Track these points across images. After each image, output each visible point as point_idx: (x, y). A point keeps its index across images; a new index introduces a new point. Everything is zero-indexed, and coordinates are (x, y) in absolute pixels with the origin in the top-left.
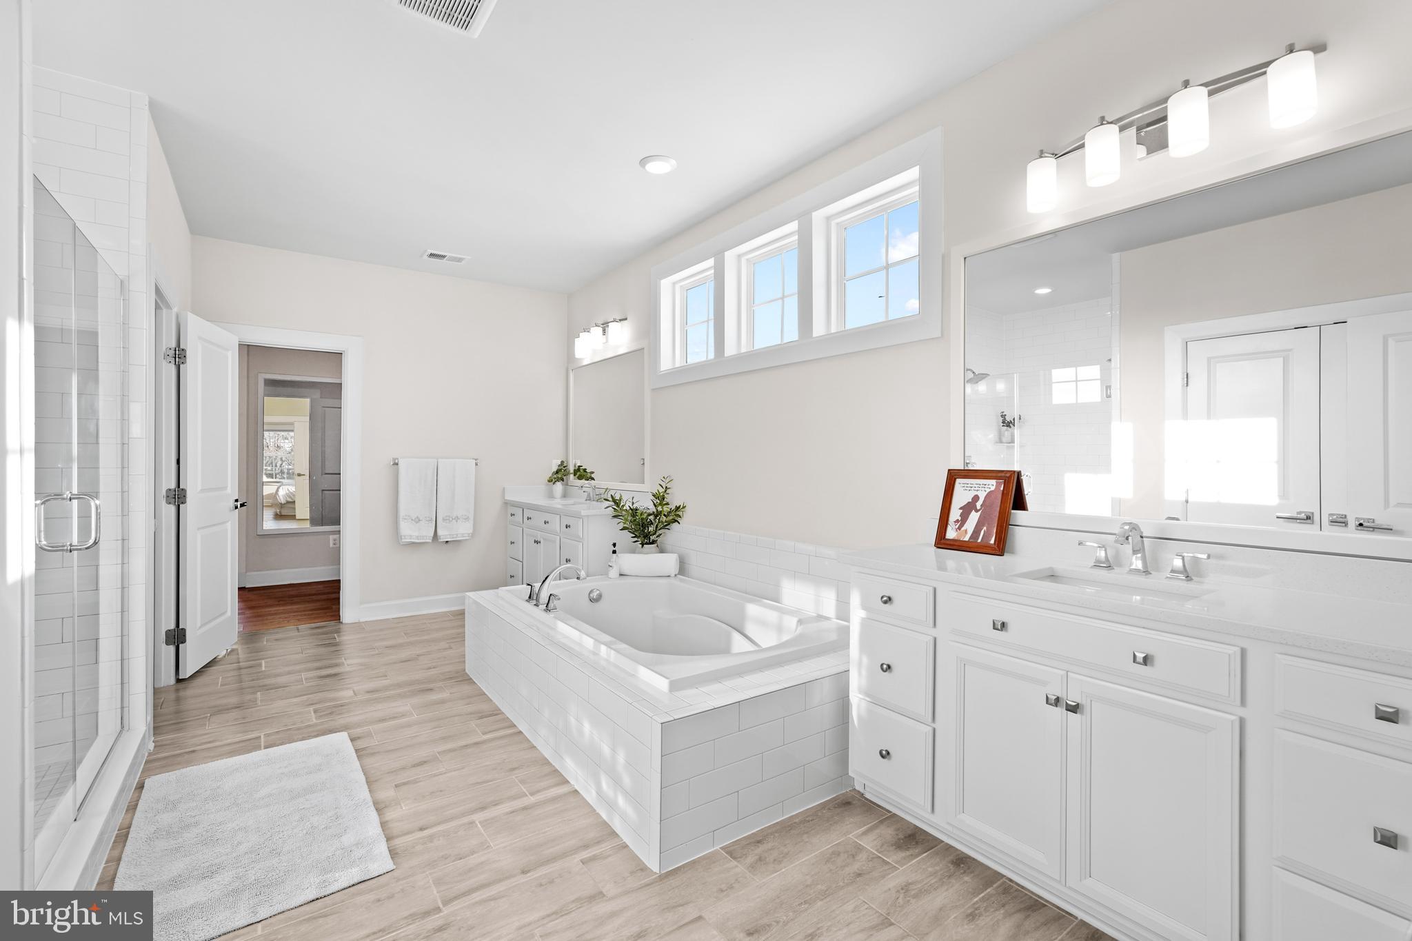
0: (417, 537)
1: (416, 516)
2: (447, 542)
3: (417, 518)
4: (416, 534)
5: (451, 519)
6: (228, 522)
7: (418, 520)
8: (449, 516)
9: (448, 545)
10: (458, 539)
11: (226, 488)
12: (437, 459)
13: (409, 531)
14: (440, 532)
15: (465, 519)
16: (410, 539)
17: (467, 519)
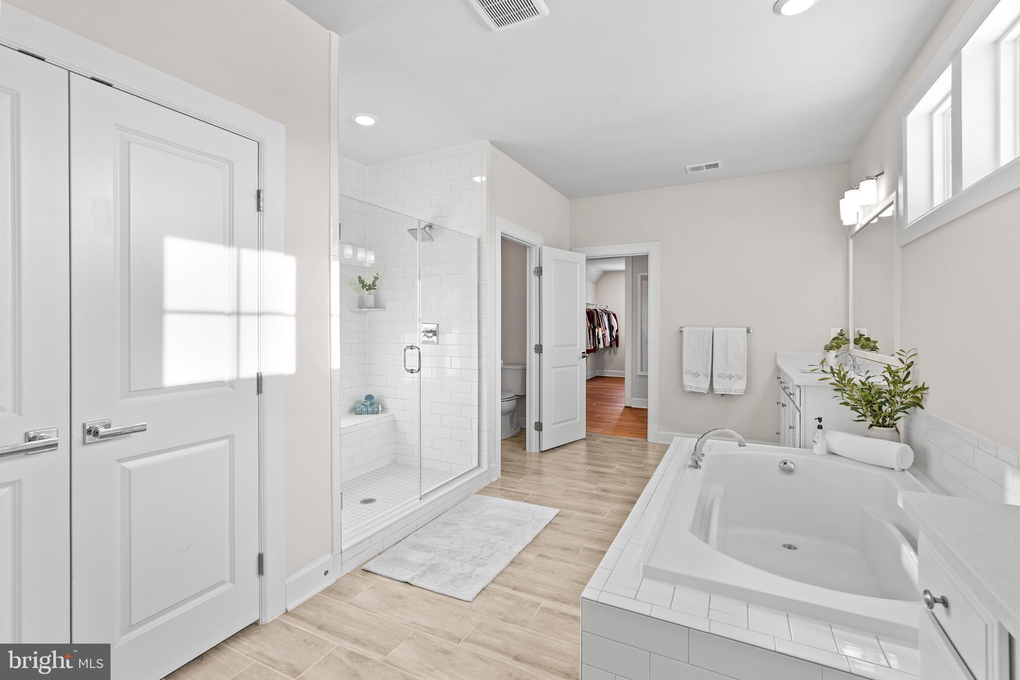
0: (696, 388)
1: (695, 372)
2: (722, 395)
3: (697, 372)
4: (695, 385)
5: (724, 376)
6: (577, 365)
7: (697, 375)
8: (723, 374)
9: (723, 397)
10: (731, 393)
11: (576, 345)
12: (713, 328)
13: (690, 383)
14: (715, 386)
15: (739, 378)
16: (691, 388)
17: (740, 378)
